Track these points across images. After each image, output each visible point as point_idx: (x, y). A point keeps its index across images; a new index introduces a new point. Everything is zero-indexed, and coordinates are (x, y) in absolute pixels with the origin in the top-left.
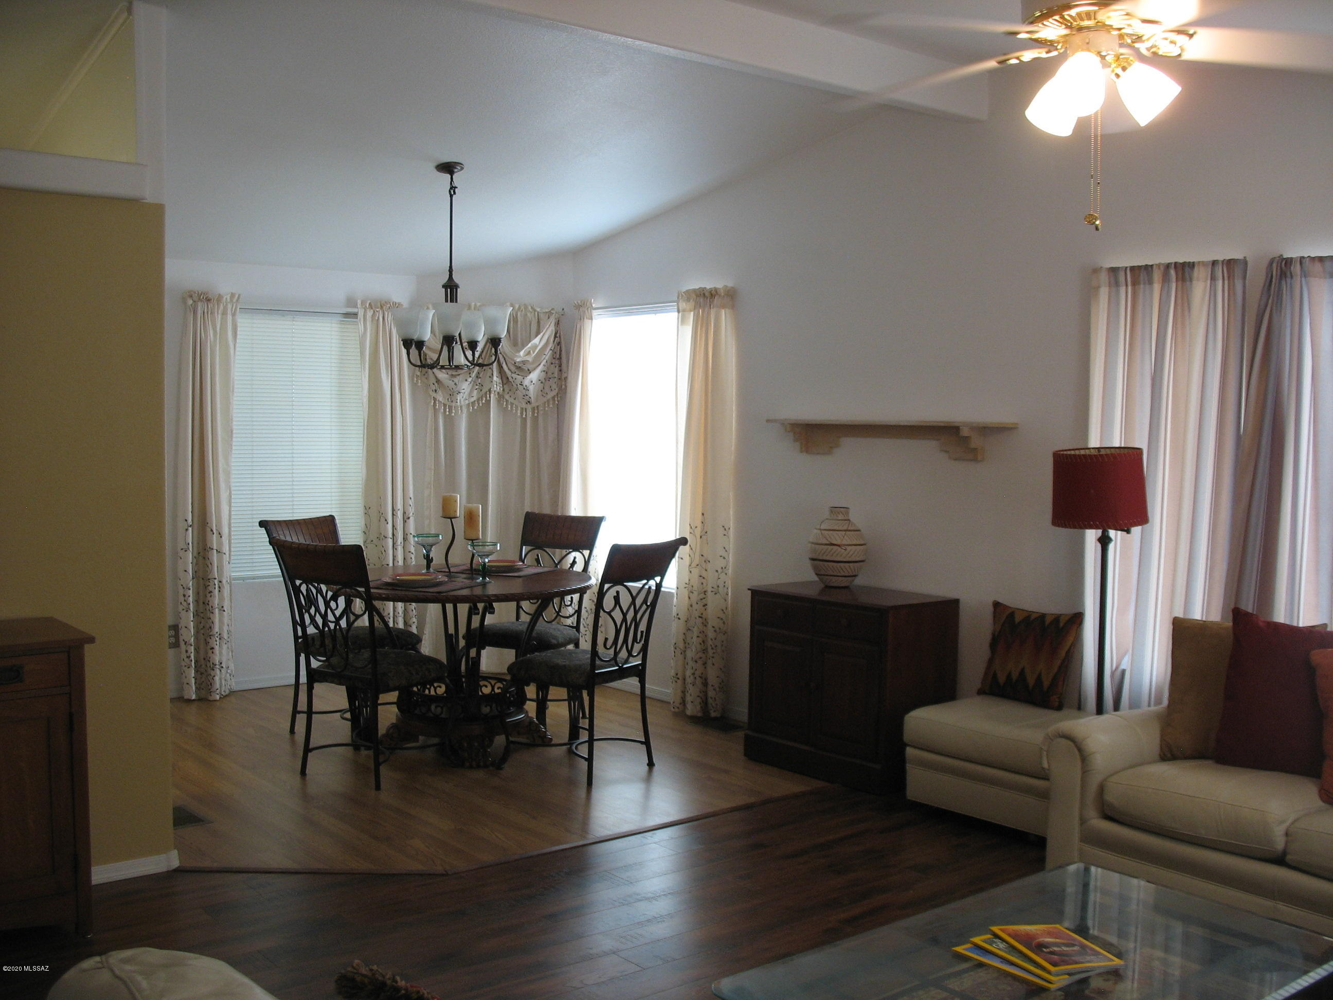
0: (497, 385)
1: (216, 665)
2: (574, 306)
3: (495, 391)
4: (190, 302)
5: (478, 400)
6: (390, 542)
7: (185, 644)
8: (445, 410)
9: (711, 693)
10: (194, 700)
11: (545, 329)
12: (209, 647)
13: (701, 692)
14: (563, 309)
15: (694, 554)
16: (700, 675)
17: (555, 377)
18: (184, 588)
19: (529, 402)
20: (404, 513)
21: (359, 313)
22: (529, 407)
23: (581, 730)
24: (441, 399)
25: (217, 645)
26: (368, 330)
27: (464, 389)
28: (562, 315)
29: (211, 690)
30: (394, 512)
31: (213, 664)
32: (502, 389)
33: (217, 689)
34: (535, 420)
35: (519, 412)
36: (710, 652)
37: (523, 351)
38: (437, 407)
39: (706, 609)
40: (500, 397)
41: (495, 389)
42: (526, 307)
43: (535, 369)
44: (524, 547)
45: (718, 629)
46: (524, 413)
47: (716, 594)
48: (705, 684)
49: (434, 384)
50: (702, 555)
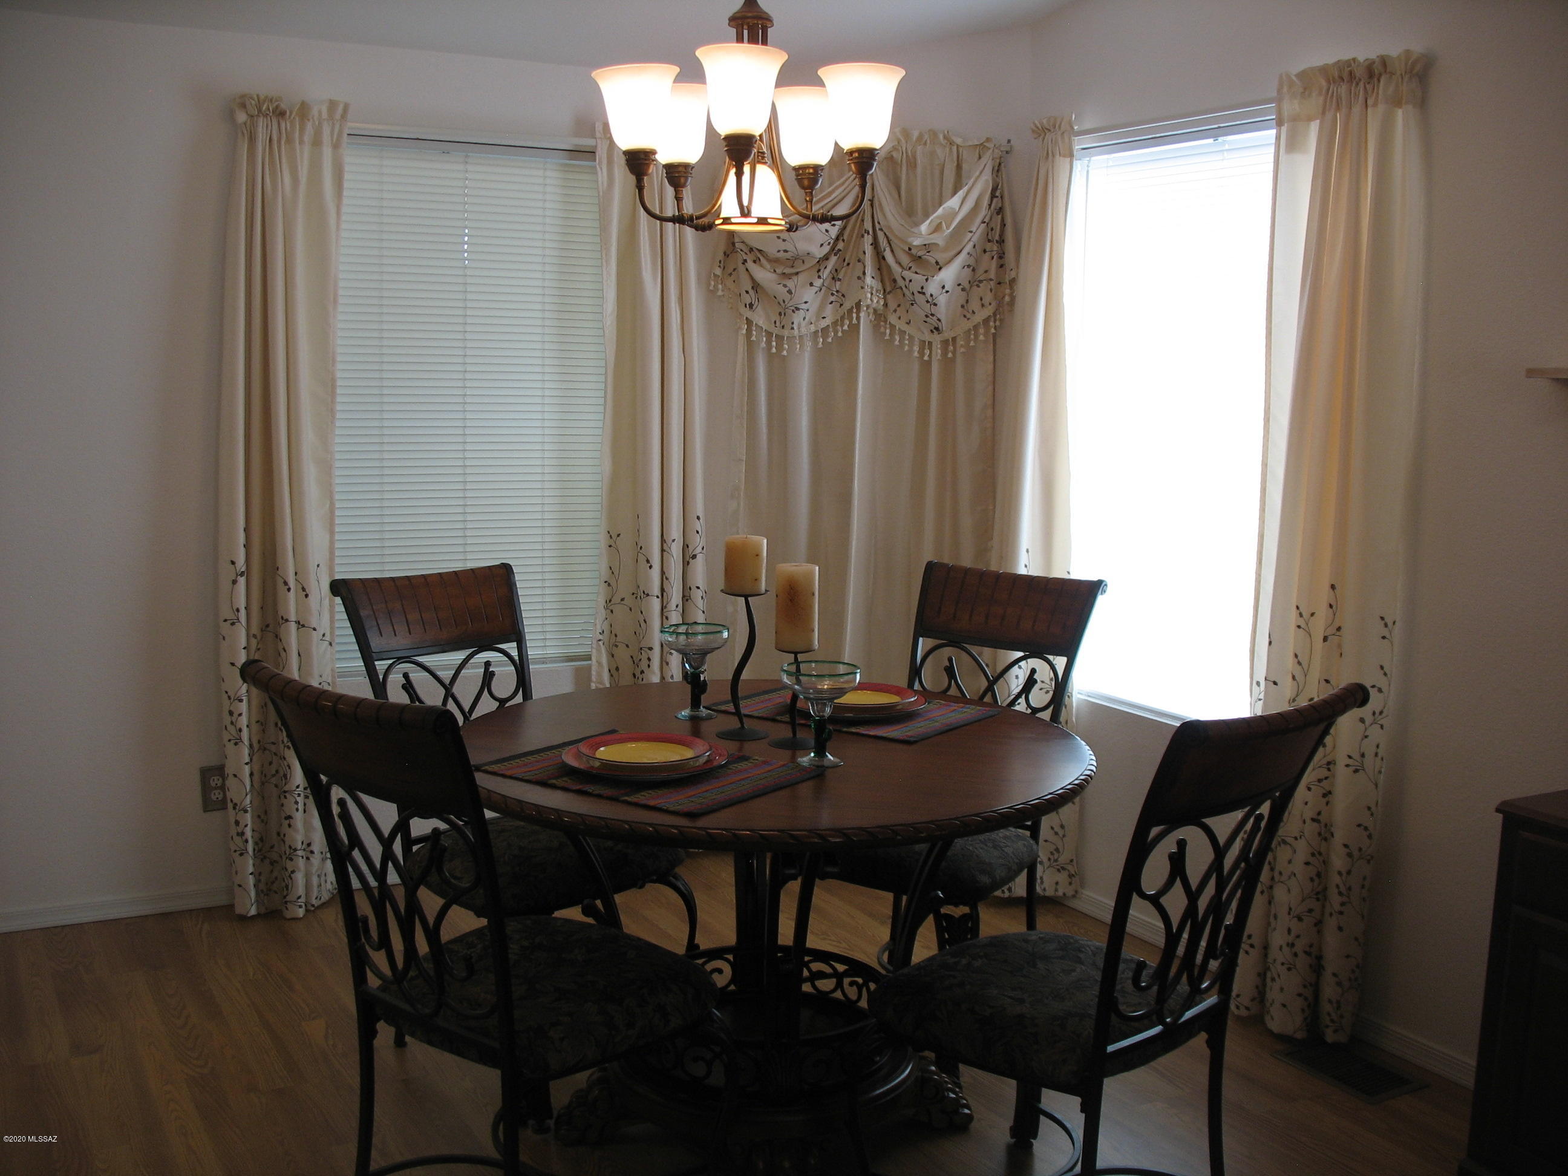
0: (872, 294)
1: (295, 850)
2: (1033, 131)
3: (868, 307)
4: (242, 117)
5: (835, 323)
6: (656, 604)
7: (234, 808)
8: (769, 342)
9: (1329, 990)
10: (253, 917)
11: (972, 180)
12: (283, 815)
13: (1305, 986)
14: (1009, 141)
15: (1306, 676)
16: (1307, 949)
17: (991, 280)
18: (229, 698)
19: (937, 329)
20: (686, 547)
21: (599, 149)
22: (936, 339)
23: (1042, 1118)
24: (761, 323)
25: (297, 810)
26: (617, 181)
27: (806, 302)
28: (1007, 152)
29: (288, 898)
30: (665, 545)
31: (290, 847)
32: (882, 302)
33: (299, 897)
34: (948, 364)
35: (916, 348)
36: (1335, 900)
37: (928, 222)
38: (754, 338)
39: (1327, 803)
40: (879, 317)
41: (869, 301)
42: (934, 134)
43: (949, 262)
44: (921, 639)
45: (1356, 853)
46: (927, 352)
47: (1356, 771)
48: (1317, 967)
49: (747, 292)
50: (1327, 681)
